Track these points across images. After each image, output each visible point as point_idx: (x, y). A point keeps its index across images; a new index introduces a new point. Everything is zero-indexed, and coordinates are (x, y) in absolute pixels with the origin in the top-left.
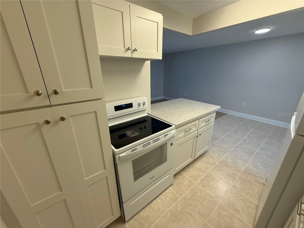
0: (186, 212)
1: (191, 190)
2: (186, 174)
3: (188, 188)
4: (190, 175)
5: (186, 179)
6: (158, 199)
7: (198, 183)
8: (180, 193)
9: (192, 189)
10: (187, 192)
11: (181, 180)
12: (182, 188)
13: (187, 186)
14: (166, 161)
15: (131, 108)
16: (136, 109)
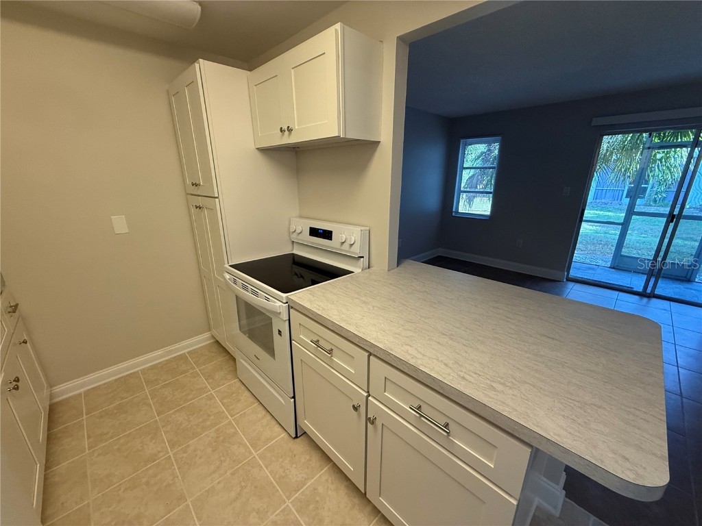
0: (224, 461)
1: (272, 483)
2: (324, 478)
3: (277, 476)
4: (321, 489)
5: (304, 476)
6: (264, 412)
7: (290, 510)
8: (269, 455)
9: (274, 487)
10: (267, 473)
11: (303, 460)
12: (281, 460)
13: (283, 474)
14: (274, 358)
15: (331, 240)
16: (338, 246)
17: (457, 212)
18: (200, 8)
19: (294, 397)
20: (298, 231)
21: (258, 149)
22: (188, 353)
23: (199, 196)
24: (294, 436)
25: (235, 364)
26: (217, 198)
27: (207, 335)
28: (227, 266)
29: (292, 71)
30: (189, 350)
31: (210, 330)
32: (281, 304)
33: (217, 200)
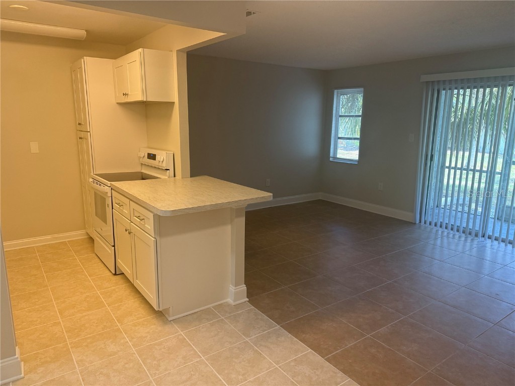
14: (106, 224)
15: (155, 160)
16: (158, 164)
17: (335, 158)
18: (86, 33)
19: (114, 246)
20: (142, 156)
21: (117, 103)
22: (68, 241)
23: (82, 131)
24: (114, 273)
25: (94, 243)
26: (89, 132)
27: (83, 232)
28: (92, 174)
29: (127, 65)
30: (69, 240)
31: (85, 228)
32: (107, 187)
33: (89, 133)
